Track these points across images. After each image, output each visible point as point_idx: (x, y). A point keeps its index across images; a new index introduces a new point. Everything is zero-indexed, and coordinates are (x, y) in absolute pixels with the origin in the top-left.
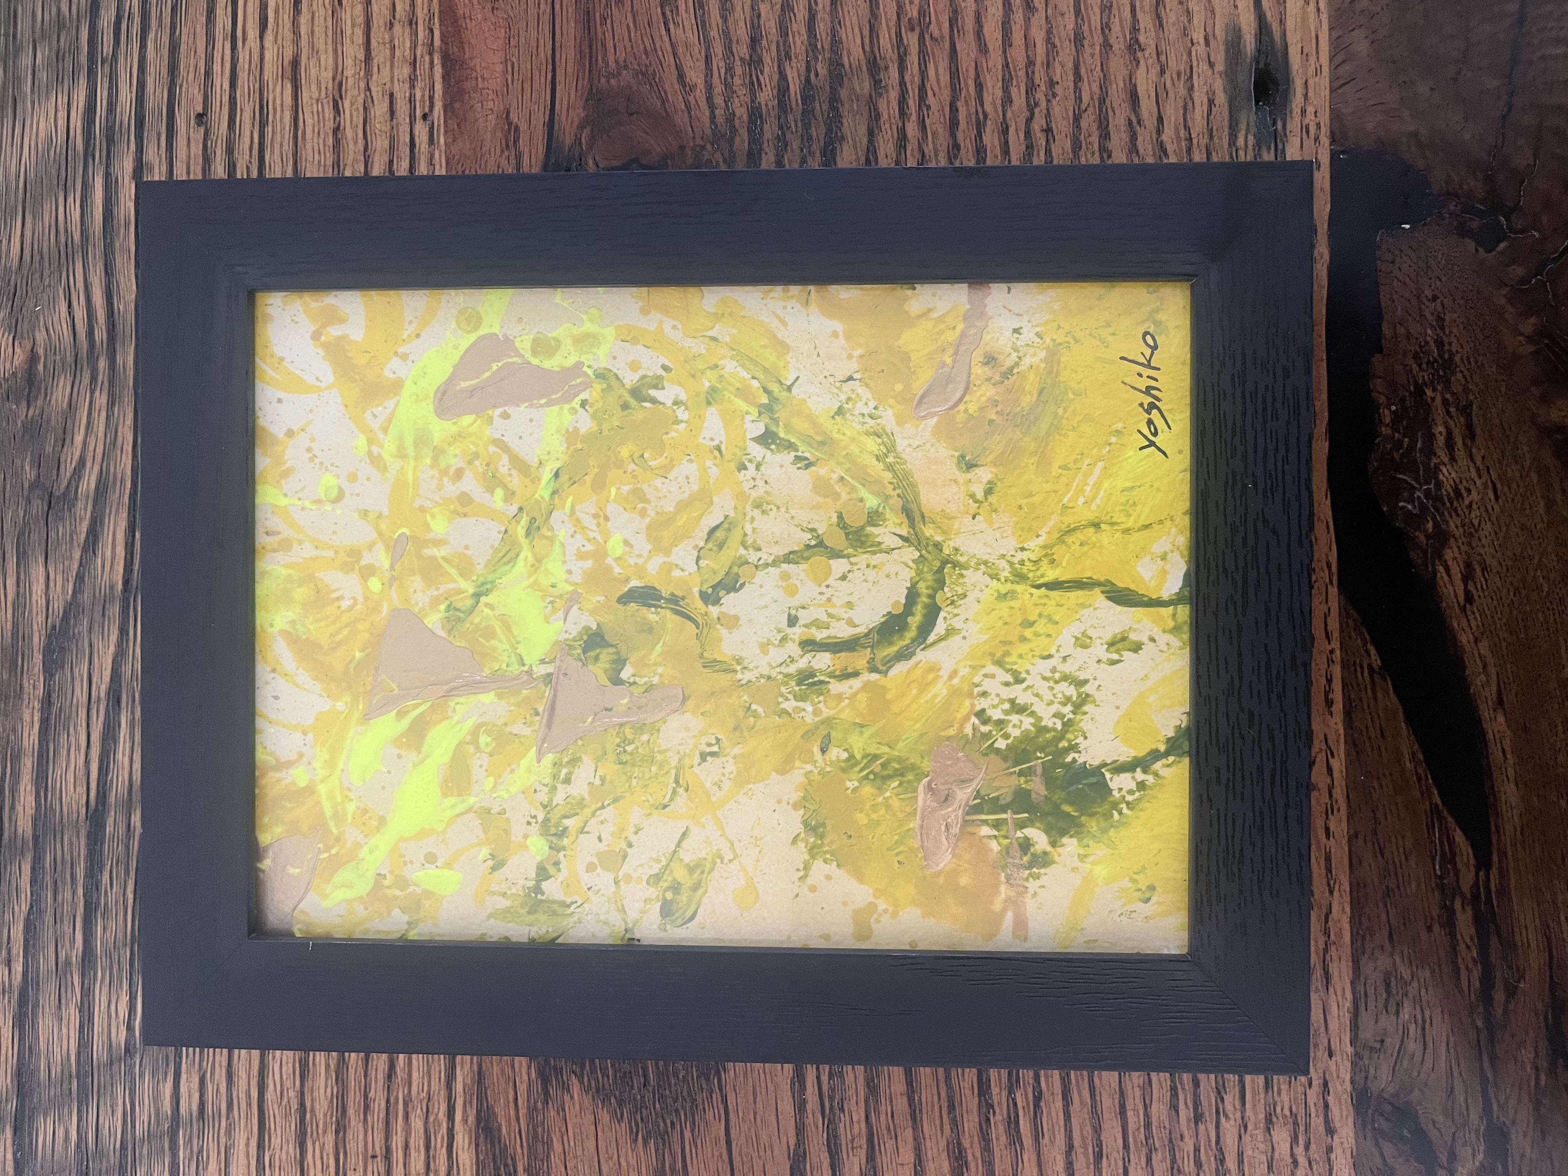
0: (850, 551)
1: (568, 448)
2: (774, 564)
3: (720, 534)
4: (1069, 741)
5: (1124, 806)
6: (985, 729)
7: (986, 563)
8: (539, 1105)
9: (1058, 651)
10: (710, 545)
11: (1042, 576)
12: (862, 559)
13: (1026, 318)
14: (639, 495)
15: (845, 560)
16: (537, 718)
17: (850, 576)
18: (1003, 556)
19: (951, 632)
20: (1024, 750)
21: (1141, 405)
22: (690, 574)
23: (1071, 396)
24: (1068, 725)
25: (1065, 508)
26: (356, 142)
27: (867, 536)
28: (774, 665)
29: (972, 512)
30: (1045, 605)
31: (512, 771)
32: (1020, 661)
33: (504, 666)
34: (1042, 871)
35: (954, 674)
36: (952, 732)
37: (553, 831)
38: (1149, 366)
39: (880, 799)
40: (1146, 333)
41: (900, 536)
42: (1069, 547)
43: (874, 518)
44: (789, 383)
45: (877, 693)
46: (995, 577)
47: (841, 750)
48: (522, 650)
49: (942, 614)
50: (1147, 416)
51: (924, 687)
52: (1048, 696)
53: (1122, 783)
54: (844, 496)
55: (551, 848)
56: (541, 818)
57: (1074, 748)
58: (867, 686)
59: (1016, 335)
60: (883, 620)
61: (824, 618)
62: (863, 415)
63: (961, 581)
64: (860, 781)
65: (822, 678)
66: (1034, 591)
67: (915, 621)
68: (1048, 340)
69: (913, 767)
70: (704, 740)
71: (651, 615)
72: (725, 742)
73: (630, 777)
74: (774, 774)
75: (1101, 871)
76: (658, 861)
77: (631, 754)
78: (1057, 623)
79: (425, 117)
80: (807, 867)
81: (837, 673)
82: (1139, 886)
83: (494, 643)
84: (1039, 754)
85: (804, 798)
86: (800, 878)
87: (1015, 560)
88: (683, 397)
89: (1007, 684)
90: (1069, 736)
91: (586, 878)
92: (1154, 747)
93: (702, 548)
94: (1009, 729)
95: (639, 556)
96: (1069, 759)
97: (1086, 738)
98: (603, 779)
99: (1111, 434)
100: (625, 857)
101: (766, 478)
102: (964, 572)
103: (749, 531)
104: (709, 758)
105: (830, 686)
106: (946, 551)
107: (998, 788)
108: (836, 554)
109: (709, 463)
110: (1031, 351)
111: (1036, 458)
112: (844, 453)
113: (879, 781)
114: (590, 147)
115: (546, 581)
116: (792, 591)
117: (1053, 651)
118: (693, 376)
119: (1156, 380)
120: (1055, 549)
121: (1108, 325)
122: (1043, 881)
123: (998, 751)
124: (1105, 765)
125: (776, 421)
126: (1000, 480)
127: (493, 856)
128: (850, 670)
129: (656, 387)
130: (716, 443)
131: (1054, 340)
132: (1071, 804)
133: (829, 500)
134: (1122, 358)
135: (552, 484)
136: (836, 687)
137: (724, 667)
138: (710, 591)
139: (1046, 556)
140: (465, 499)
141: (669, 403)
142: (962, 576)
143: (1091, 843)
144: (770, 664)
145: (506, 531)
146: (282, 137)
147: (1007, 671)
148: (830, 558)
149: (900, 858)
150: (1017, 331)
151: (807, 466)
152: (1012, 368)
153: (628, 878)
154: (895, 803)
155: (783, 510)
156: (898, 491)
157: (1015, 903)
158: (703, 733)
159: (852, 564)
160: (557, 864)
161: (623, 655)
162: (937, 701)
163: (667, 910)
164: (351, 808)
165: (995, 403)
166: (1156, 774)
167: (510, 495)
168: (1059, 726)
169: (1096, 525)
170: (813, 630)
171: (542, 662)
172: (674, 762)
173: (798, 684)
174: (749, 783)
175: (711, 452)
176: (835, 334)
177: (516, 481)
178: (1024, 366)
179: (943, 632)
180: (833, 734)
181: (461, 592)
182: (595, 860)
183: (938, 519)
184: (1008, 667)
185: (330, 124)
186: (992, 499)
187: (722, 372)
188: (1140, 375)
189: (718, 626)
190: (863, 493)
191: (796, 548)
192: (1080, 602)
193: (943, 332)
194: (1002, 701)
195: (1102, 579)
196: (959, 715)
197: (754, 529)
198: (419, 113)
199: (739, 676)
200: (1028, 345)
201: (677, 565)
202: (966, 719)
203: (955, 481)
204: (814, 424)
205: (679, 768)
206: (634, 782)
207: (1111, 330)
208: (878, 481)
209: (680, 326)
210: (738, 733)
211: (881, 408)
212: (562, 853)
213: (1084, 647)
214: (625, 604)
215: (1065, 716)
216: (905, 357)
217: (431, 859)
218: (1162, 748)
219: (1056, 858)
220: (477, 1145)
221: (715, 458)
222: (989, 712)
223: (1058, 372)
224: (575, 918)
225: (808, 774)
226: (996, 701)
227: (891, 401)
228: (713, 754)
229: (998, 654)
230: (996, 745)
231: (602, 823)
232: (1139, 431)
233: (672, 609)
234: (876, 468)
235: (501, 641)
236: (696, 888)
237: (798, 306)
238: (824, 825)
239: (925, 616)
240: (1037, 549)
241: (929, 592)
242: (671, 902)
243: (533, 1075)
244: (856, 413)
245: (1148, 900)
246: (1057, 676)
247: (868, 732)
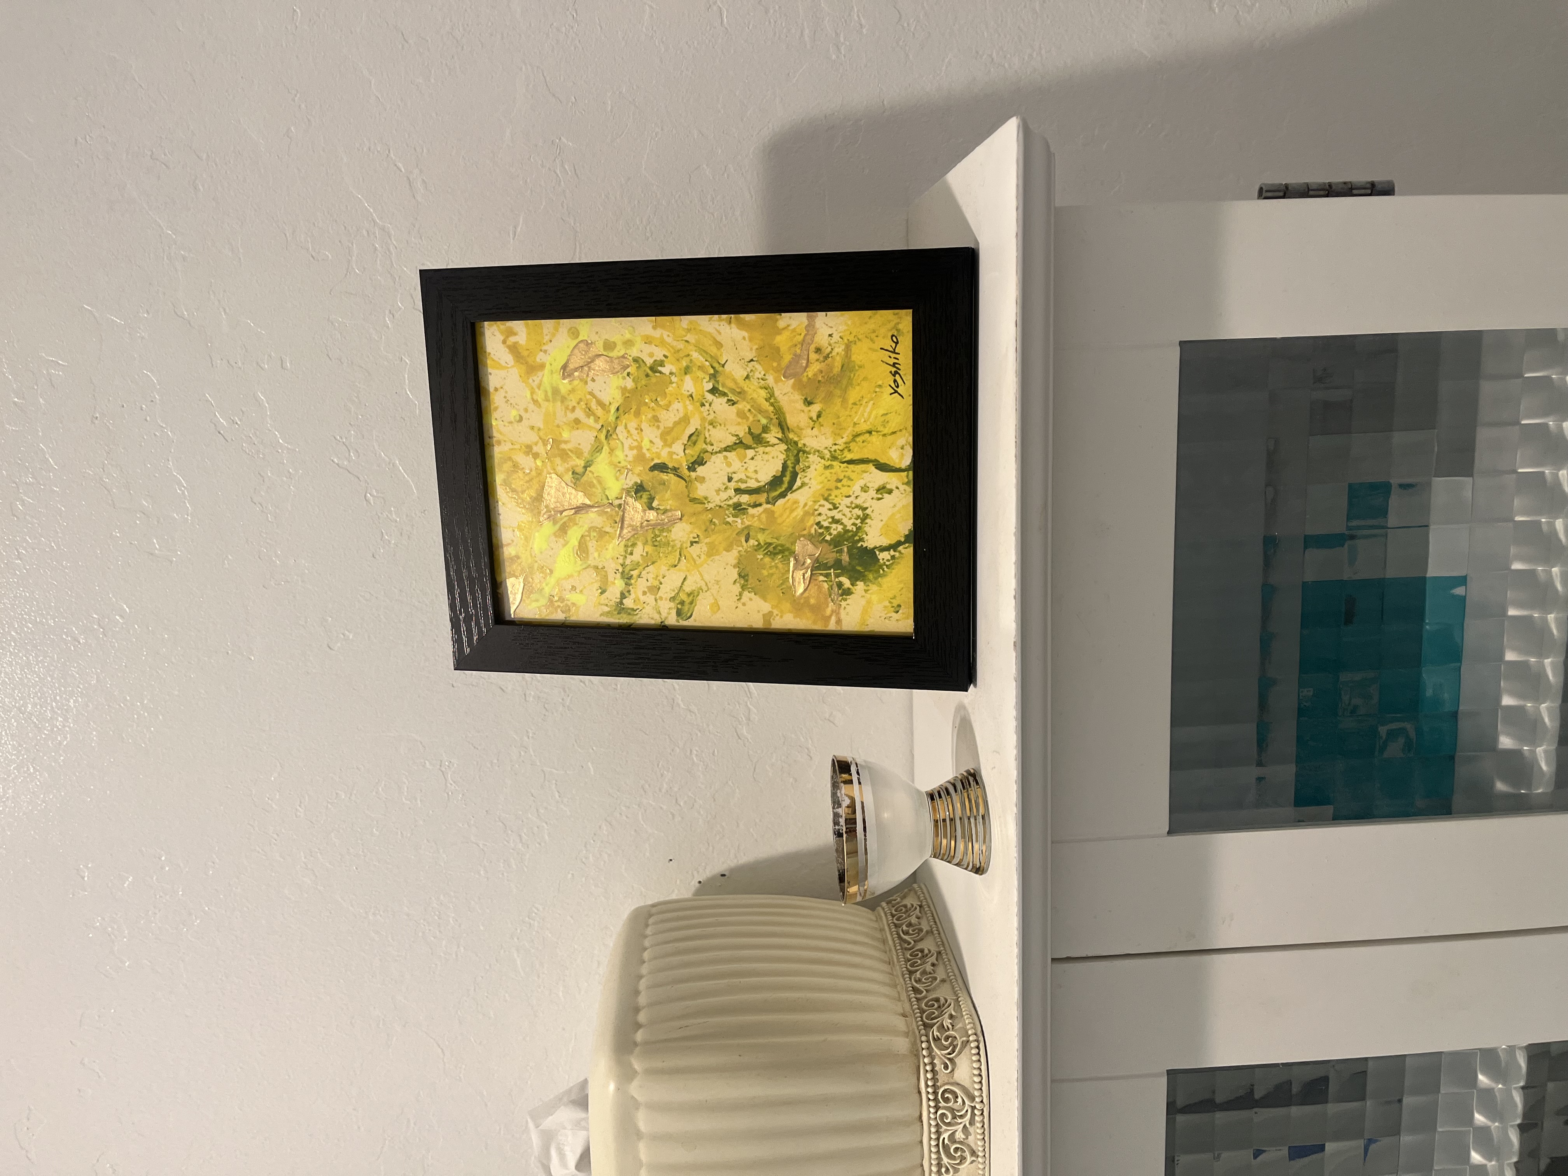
0: (755, 445)
1: (622, 396)
2: (720, 452)
3: (694, 438)
4: (859, 536)
5: (885, 567)
6: (821, 531)
7: (818, 451)
9: (853, 494)
10: (689, 443)
11: (845, 457)
12: (761, 449)
13: (835, 329)
14: (656, 419)
15: (753, 450)
16: (617, 525)
17: (755, 457)
18: (826, 448)
19: (803, 484)
20: (839, 541)
21: (891, 372)
22: (681, 457)
23: (857, 368)
24: (859, 529)
25: (855, 424)
27: (763, 438)
28: (722, 500)
29: (811, 426)
30: (847, 471)
31: (607, 549)
32: (836, 499)
33: (600, 500)
34: (848, 597)
35: (806, 505)
36: (805, 532)
37: (626, 577)
38: (894, 352)
39: (773, 564)
40: (893, 336)
41: (778, 438)
42: (856, 442)
43: (765, 429)
44: (723, 363)
45: (770, 514)
46: (823, 458)
47: (754, 541)
48: (607, 493)
49: (799, 476)
50: (894, 378)
51: (792, 511)
52: (849, 515)
53: (883, 556)
54: (751, 419)
55: (626, 584)
56: (621, 570)
57: (862, 540)
58: (765, 510)
59: (830, 338)
60: (772, 479)
61: (744, 478)
62: (758, 379)
63: (807, 460)
64: (764, 555)
65: (744, 507)
66: (841, 465)
67: (786, 479)
68: (846, 341)
69: (788, 549)
70: (692, 536)
71: (664, 476)
72: (701, 537)
73: (659, 552)
74: (724, 552)
75: (875, 598)
76: (674, 591)
77: (659, 542)
78: (852, 480)
80: (741, 594)
81: (752, 504)
82: (893, 605)
83: (594, 490)
84: (845, 543)
85: (738, 563)
86: (738, 600)
87: (832, 450)
88: (674, 371)
89: (830, 510)
90: (860, 534)
91: (643, 598)
92: (899, 539)
93: (686, 444)
94: (832, 531)
95: (657, 448)
96: (859, 545)
97: (867, 535)
98: (647, 553)
99: (876, 387)
100: (659, 589)
101: (714, 410)
102: (808, 456)
103: (707, 436)
104: (694, 544)
105: (748, 511)
106: (800, 445)
107: (827, 559)
108: (749, 447)
109: (688, 402)
110: (837, 345)
111: (841, 399)
112: (750, 397)
113: (772, 556)
115: (615, 460)
116: (729, 465)
117: (851, 494)
118: (678, 360)
119: (898, 359)
120: (851, 444)
121: (874, 331)
122: (848, 602)
123: (827, 541)
124: (875, 548)
125: (718, 382)
126: (825, 411)
127: (601, 588)
128: (757, 503)
129: (661, 366)
130: (690, 393)
131: (848, 340)
132: (860, 566)
133: (745, 420)
134: (881, 349)
135: (616, 413)
136: (751, 511)
137: (699, 501)
138: (690, 465)
139: (846, 447)
140: (577, 421)
141: (668, 374)
142: (807, 457)
143: (870, 584)
144: (720, 500)
145: (596, 437)
147: (830, 503)
148: (746, 449)
149: (783, 591)
150: (830, 335)
151: (733, 404)
152: (828, 354)
153: (661, 598)
154: (780, 565)
155: (723, 425)
156: (776, 416)
157: (836, 612)
158: (691, 532)
159: (756, 452)
160: (629, 591)
161: (653, 495)
162: (798, 517)
163: (679, 613)
164: (536, 565)
165: (821, 372)
166: (900, 552)
167: (597, 419)
168: (855, 529)
169: (870, 432)
170: (740, 484)
171: (617, 498)
172: (679, 546)
173: (734, 510)
174: (713, 556)
175: (688, 397)
176: (744, 338)
177: (599, 412)
178: (834, 353)
179: (800, 485)
180: (751, 533)
181: (577, 466)
182: (646, 590)
183: (796, 430)
184: (831, 501)
186: (820, 420)
187: (692, 358)
188: (890, 357)
189: (696, 482)
190: (760, 417)
191: (730, 444)
192: (863, 469)
193: (795, 336)
194: (828, 518)
195: (873, 459)
196: (809, 524)
197: (710, 435)
199: (706, 506)
200: (836, 342)
201: (675, 453)
202: (812, 526)
203: (803, 411)
204: (736, 383)
205: (681, 549)
206: (661, 555)
207: (875, 334)
208: (767, 411)
209: (670, 335)
210: (707, 532)
211: (767, 375)
212: (631, 587)
213: (865, 492)
214: (652, 471)
215: (857, 524)
216: (778, 350)
217: (574, 588)
218: (903, 540)
219: (854, 591)
221: (690, 400)
222: (822, 523)
223: (850, 356)
224: (639, 616)
225: (739, 551)
226: (825, 518)
227: (771, 371)
228: (696, 542)
229: (826, 495)
230: (826, 538)
231: (648, 573)
232: (890, 386)
233: (674, 474)
234: (766, 405)
235: (597, 489)
236: (691, 603)
237: (726, 324)
238: (748, 575)
239: (791, 477)
240: (842, 444)
241: (793, 465)
242: (681, 609)
244: (755, 377)
245: (897, 612)
246: (853, 506)
247: (767, 532)
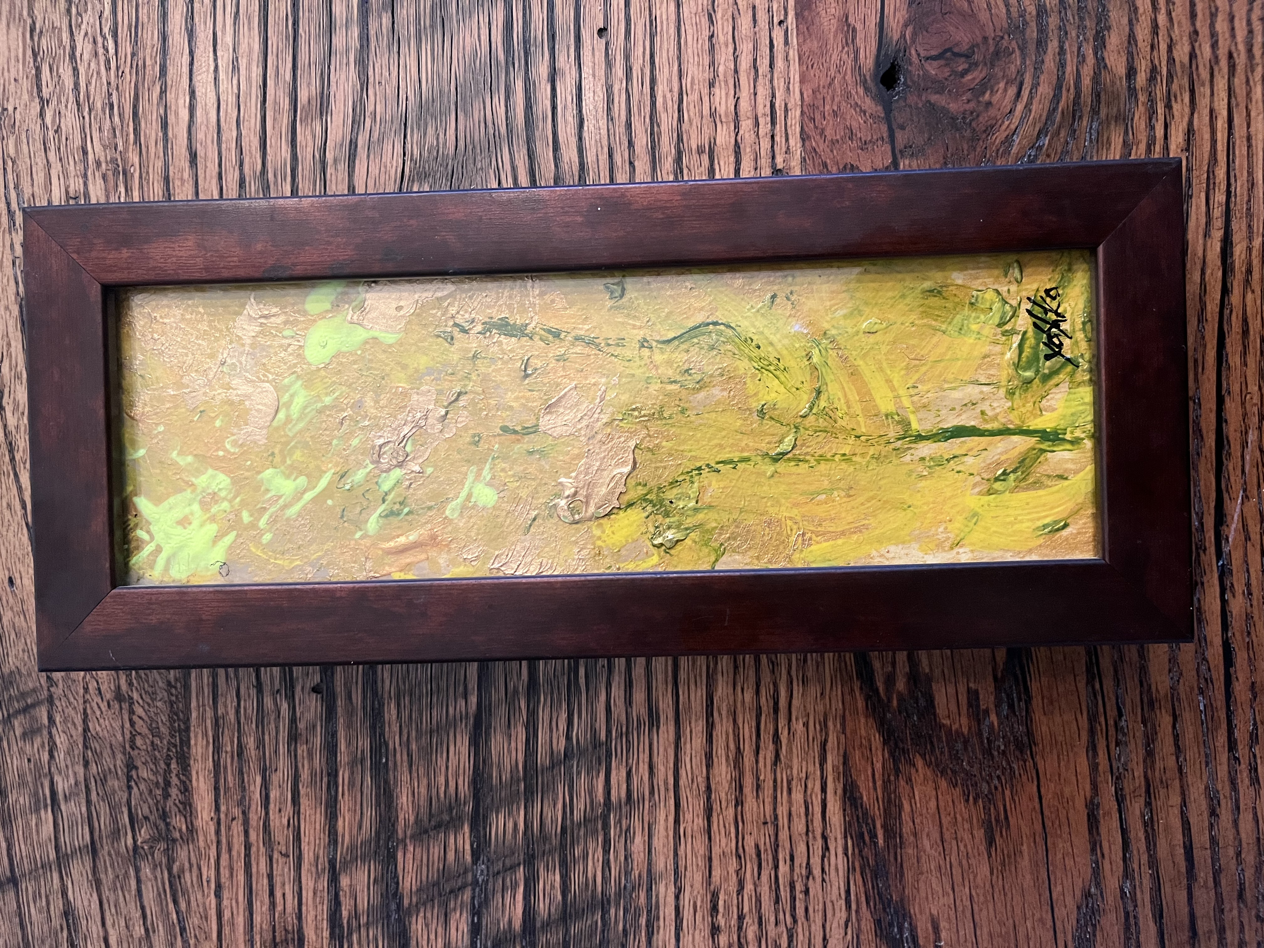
8: (892, 778)
26: (727, 46)
79: (781, 23)
114: (913, 41)
146: (669, 44)
185: (706, 34)
198: (776, 21)
220: (844, 810)
243: (887, 755)
